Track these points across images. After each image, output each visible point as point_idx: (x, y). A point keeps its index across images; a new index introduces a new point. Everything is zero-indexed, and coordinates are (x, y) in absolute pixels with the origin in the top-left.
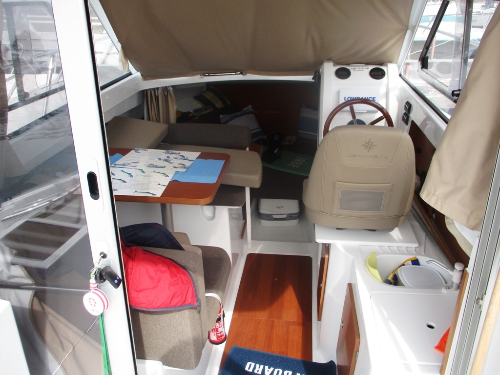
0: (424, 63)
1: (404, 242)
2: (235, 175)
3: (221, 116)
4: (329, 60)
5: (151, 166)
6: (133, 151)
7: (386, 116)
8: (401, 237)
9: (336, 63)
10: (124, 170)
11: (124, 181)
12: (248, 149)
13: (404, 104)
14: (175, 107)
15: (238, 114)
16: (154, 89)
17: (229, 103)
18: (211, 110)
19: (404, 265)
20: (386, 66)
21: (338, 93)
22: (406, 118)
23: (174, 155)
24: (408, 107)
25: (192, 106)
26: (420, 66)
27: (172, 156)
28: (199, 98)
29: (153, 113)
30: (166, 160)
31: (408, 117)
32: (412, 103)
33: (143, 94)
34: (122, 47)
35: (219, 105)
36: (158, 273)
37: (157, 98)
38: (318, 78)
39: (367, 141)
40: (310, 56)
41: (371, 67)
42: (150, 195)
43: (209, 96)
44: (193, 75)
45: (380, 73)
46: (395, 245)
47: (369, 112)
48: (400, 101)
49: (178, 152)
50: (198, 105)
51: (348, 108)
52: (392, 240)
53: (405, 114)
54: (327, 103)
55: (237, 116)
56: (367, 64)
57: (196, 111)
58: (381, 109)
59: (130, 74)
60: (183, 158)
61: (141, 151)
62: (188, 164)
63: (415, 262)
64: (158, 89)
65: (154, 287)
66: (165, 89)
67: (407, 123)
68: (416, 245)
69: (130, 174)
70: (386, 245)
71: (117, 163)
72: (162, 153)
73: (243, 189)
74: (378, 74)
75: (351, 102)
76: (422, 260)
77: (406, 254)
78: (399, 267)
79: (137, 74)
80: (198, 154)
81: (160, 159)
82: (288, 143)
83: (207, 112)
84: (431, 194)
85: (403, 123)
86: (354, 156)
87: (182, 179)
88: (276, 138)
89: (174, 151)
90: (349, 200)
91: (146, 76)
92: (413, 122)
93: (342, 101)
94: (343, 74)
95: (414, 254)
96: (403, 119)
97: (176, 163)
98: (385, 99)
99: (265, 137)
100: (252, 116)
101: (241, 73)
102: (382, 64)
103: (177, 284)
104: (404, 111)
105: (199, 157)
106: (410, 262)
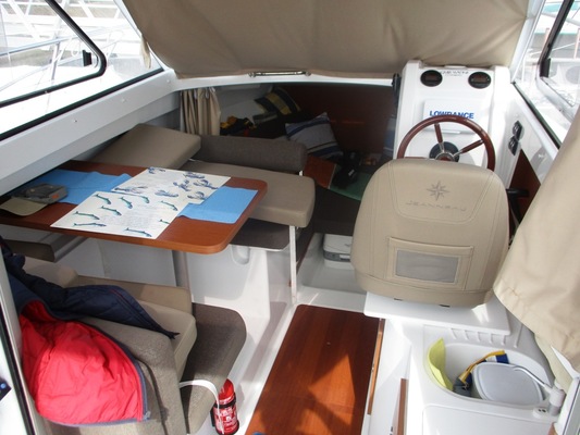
0: (544, 68)
1: (490, 325)
2: (274, 209)
3: (287, 125)
4: (416, 59)
5: (162, 193)
6: (147, 171)
7: (486, 141)
8: (487, 319)
9: (425, 63)
10: (125, 197)
11: (118, 213)
12: (301, 173)
13: (513, 125)
14: (219, 113)
15: (309, 122)
16: (192, 90)
17: (299, 109)
18: (275, 117)
19: (484, 361)
20: (494, 69)
21: (423, 104)
22: (514, 144)
23: (195, 180)
24: (518, 130)
25: (250, 111)
26: (538, 73)
27: (192, 180)
28: (262, 101)
29: (190, 120)
30: (182, 186)
31: (516, 144)
32: (523, 124)
33: (180, 96)
34: (143, 36)
35: (285, 110)
36: (86, 372)
37: (195, 101)
38: (398, 82)
39: (436, 184)
40: (390, 53)
41: (472, 71)
42: (144, 236)
43: (274, 99)
44: (242, 73)
45: (484, 80)
46: (475, 330)
47: (462, 133)
48: (507, 120)
49: (202, 175)
50: (260, 110)
51: (432, 127)
52: (474, 322)
53: (513, 138)
54: (406, 118)
55: (308, 126)
56: (468, 66)
57: (255, 118)
58: (478, 131)
59: (161, 70)
60: (206, 184)
61: (157, 172)
62: (208, 192)
63: (502, 359)
64: (197, 89)
65: (76, 394)
66: (206, 90)
67: (514, 152)
68: (507, 333)
69: (129, 203)
70: (461, 328)
71: (119, 187)
72: (181, 176)
73: (286, 228)
74: (479, 81)
75: (439, 119)
76: (512, 356)
77: (491, 346)
78: (478, 363)
79: (169, 71)
80: (227, 179)
81: (175, 184)
82: (369, 163)
83: (269, 119)
84: (509, 291)
85: (509, 151)
86: (416, 204)
87: (193, 216)
88: (353, 156)
89: (198, 174)
90: (409, 264)
91: (180, 75)
92: (522, 151)
93: (427, 116)
94: (431, 79)
95: (502, 347)
96: (510, 146)
97: (194, 190)
98: (487, 118)
99: (342, 154)
100: (327, 127)
101: (304, 73)
102: (488, 67)
103: (112, 389)
104: (512, 135)
105: (227, 184)
106: (494, 358)
